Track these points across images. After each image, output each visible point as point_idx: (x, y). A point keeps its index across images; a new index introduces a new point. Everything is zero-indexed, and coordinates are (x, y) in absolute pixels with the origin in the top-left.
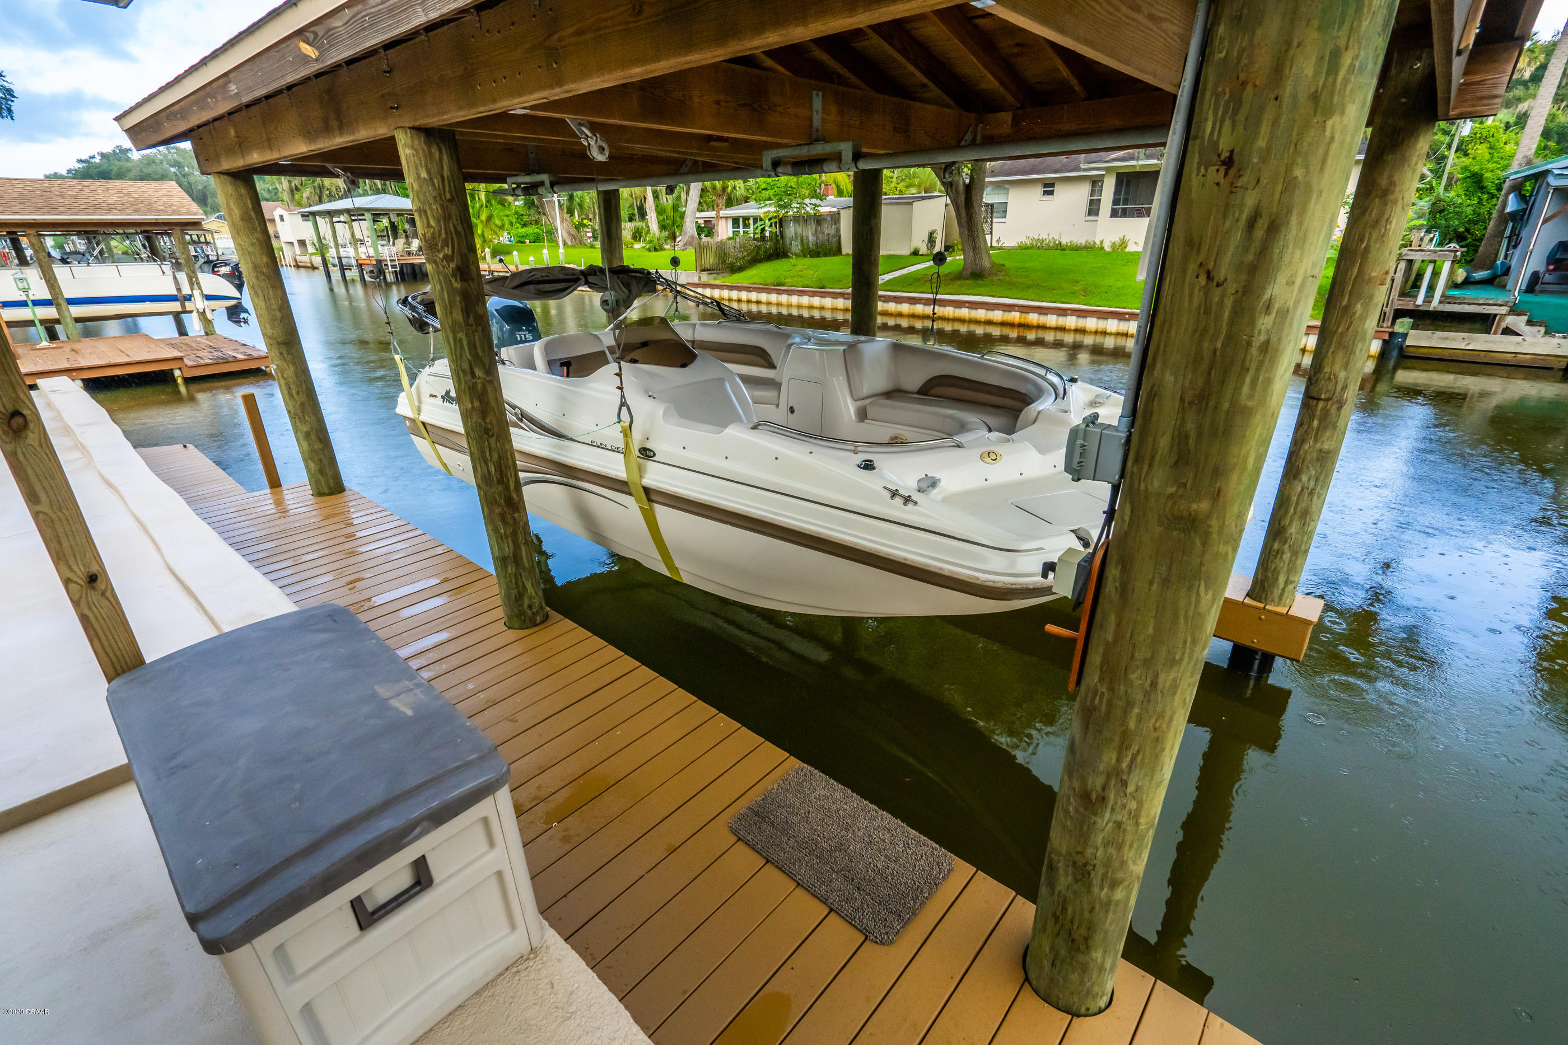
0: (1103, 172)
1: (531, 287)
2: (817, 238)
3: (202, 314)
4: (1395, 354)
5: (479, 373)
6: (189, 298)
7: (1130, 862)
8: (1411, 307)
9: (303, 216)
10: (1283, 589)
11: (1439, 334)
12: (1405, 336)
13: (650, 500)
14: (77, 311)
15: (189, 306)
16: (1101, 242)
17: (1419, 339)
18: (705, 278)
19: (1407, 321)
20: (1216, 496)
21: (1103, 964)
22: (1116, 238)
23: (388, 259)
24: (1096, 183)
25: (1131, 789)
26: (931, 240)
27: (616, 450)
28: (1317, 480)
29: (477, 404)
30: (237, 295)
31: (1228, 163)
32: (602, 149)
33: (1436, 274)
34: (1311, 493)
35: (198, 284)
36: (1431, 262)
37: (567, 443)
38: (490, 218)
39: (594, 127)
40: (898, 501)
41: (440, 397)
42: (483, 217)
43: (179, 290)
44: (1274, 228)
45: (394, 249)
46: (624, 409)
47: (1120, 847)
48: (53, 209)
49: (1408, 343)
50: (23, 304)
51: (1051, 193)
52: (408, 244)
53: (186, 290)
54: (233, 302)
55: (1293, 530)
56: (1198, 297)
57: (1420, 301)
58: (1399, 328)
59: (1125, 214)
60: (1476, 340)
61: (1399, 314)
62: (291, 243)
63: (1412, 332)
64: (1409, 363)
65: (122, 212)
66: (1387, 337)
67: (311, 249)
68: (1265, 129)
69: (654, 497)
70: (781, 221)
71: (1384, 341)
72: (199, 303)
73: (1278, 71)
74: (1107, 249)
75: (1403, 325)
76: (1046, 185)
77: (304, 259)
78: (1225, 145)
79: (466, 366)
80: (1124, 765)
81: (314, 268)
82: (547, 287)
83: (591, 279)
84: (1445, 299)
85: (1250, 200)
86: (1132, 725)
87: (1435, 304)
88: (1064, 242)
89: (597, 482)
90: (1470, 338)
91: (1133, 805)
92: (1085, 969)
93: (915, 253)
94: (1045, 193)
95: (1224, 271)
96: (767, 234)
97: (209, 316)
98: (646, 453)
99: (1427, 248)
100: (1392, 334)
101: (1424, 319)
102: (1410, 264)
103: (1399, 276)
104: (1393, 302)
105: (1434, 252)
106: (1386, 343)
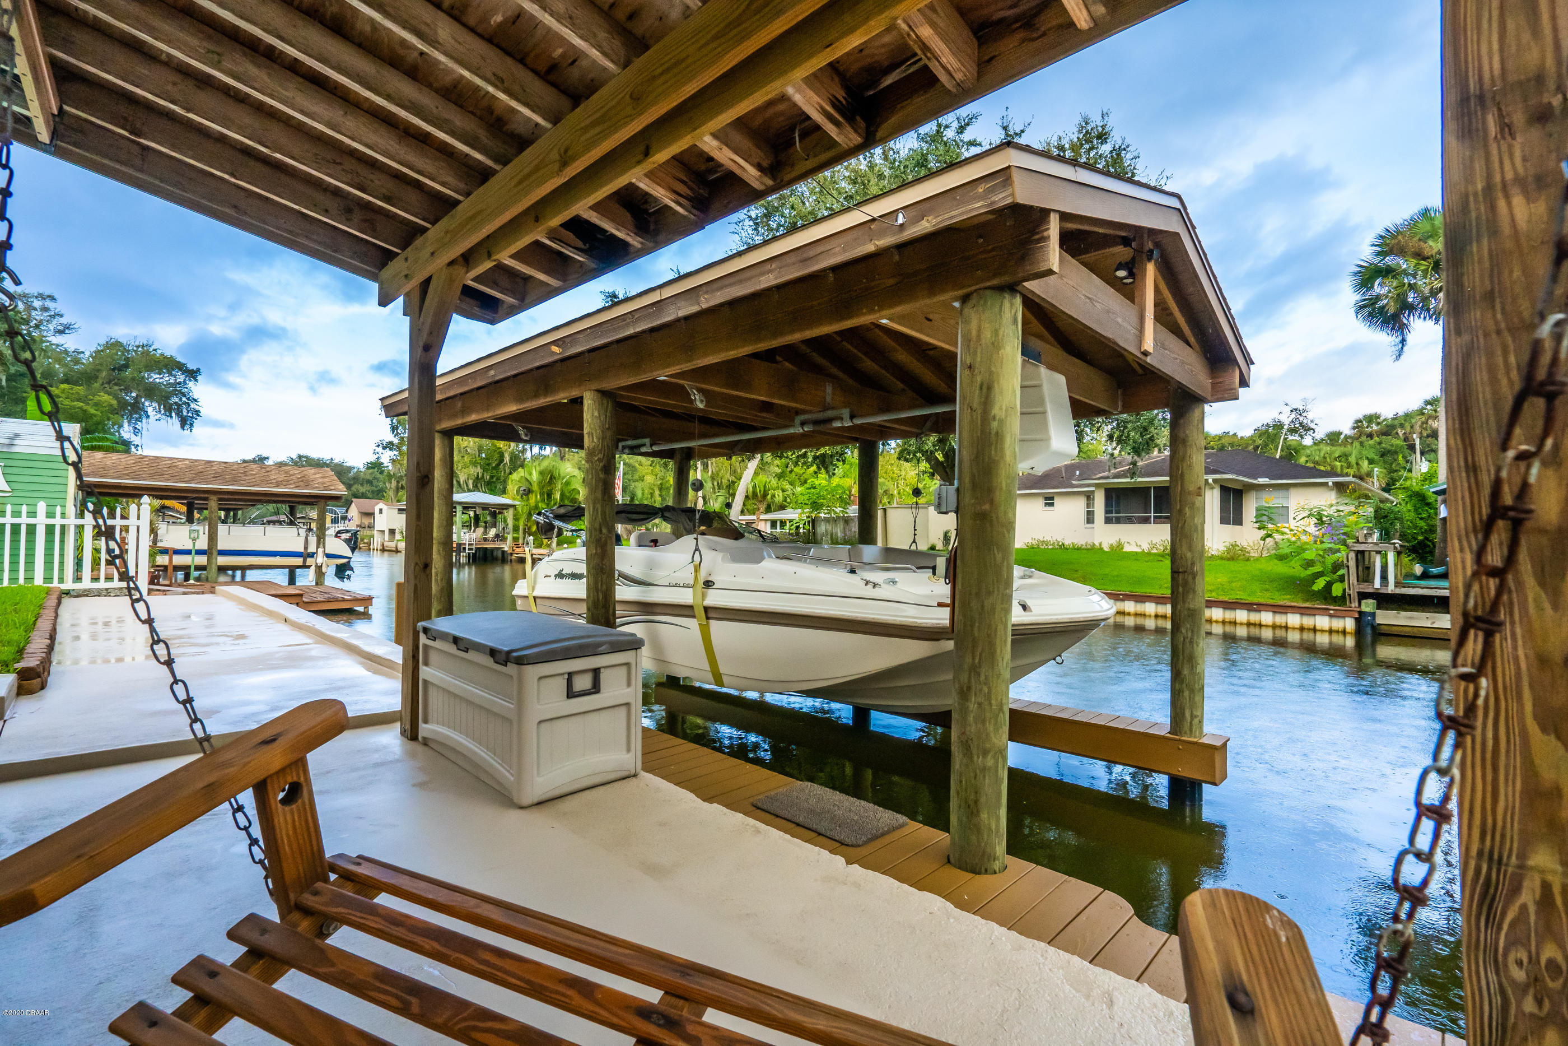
0: (1093, 489)
1: (623, 515)
2: (845, 535)
3: (319, 568)
4: (1369, 630)
5: (604, 530)
6: (312, 555)
7: (992, 735)
8: (1371, 590)
9: (399, 510)
10: (1191, 723)
11: (1403, 613)
12: (1373, 615)
13: (708, 618)
14: (222, 560)
15: (310, 561)
16: (1100, 544)
17: (1386, 618)
19: (1371, 602)
20: (992, 502)
21: (989, 824)
22: (1113, 541)
24: (1089, 497)
25: (982, 678)
26: (946, 538)
27: (688, 586)
28: (1192, 631)
29: (599, 551)
30: (349, 554)
31: (970, 367)
32: (702, 401)
33: (1384, 564)
34: (1191, 642)
35: (324, 544)
36: (1377, 553)
37: (651, 588)
39: (699, 390)
40: (870, 586)
41: (553, 577)
43: (306, 548)
44: (989, 388)
45: (474, 536)
46: (697, 553)
47: (984, 722)
48: (236, 482)
49: (1378, 621)
50: (188, 552)
51: (1052, 505)
52: (485, 532)
53: (312, 549)
54: (344, 561)
55: (1186, 672)
56: (969, 417)
57: (1377, 586)
58: (1366, 608)
59: (1118, 521)
60: (1440, 619)
61: (1363, 596)
62: (383, 532)
63: (1378, 612)
65: (286, 487)
66: (1357, 615)
67: (398, 536)
68: (979, 355)
69: (710, 615)
70: (813, 521)
71: (1356, 619)
72: (320, 559)
73: (979, 336)
74: (1106, 550)
75: (1368, 606)
76: (1046, 499)
77: (392, 545)
78: (968, 362)
79: (597, 526)
80: (977, 661)
81: (397, 551)
82: (634, 516)
83: (667, 514)
84: (1399, 584)
85: (979, 379)
86: (976, 634)
87: (1391, 588)
88: (1066, 543)
89: (668, 612)
90: (1434, 618)
91: (985, 689)
92: (979, 831)
94: (1046, 504)
95: (975, 406)
96: (801, 531)
97: (324, 569)
98: (708, 584)
99: (1370, 540)
100: (1360, 613)
101: (1385, 601)
102: (1360, 554)
103: (1352, 564)
104: (1354, 585)
105: (1376, 544)
106: (1358, 621)
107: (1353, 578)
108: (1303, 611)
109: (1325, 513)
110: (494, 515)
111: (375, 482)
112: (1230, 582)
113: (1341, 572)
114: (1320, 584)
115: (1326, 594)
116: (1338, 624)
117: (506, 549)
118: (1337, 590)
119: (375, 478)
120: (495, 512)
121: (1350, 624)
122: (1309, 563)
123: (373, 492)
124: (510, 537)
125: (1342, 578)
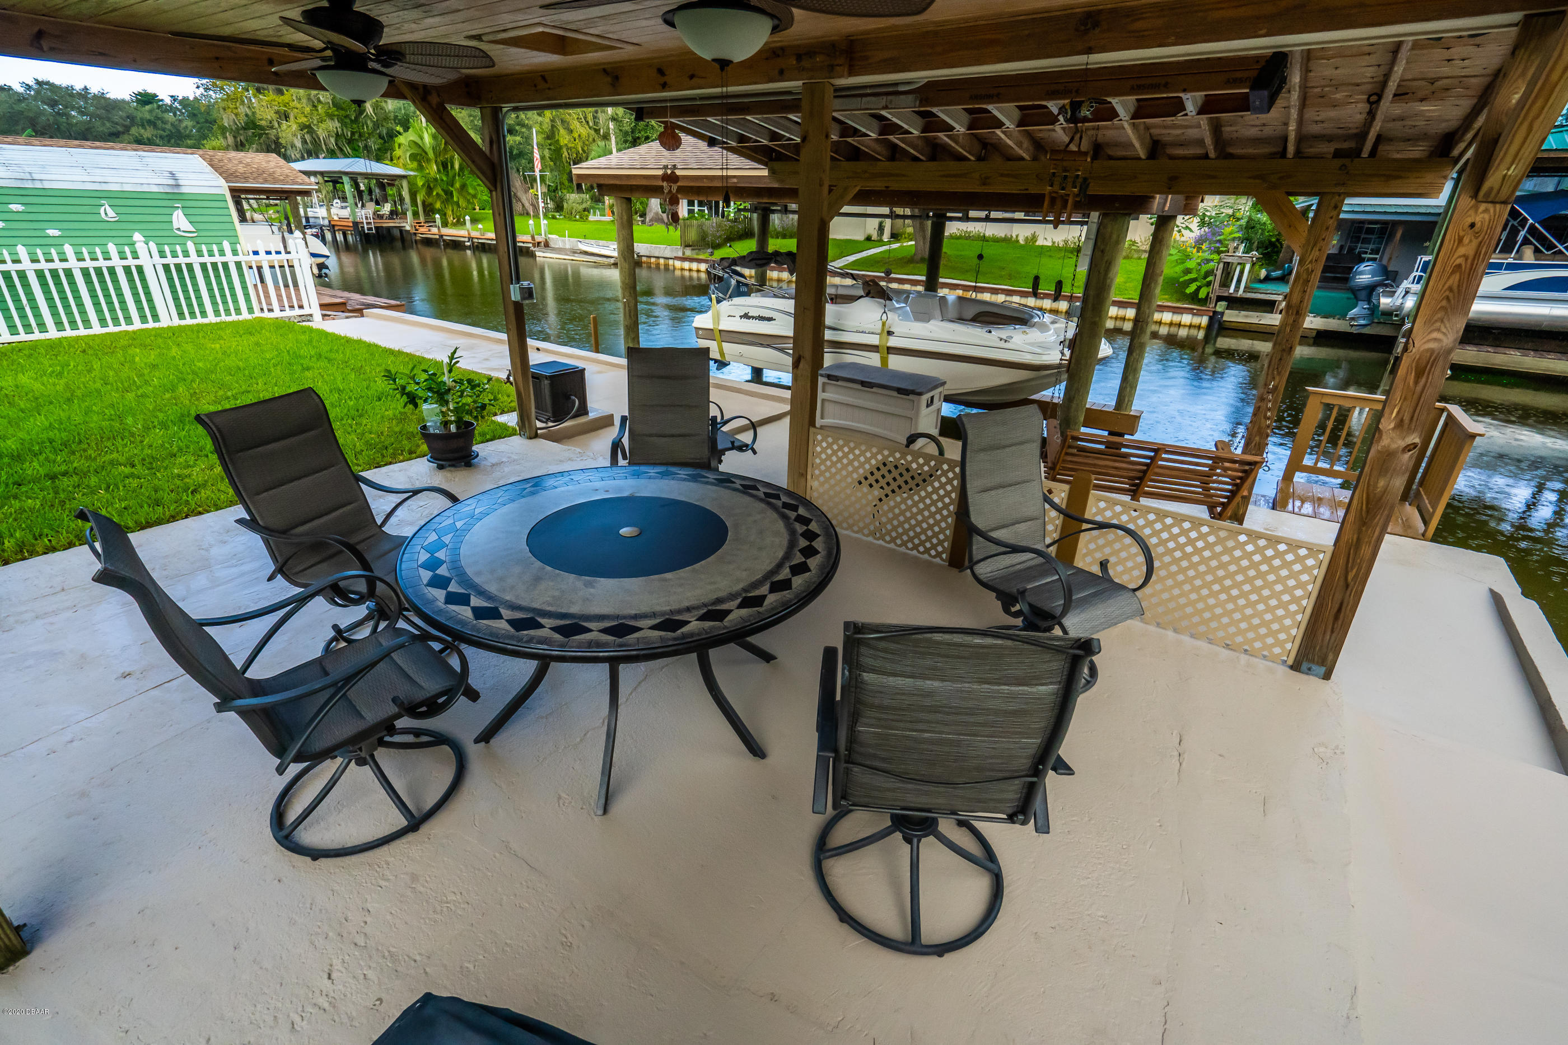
4: (1216, 326)
8: (1226, 294)
11: (1243, 313)
12: (1222, 314)
13: (887, 353)
16: (1017, 236)
17: (1232, 316)
18: (688, 252)
19: (1224, 303)
22: (1028, 235)
23: (365, 221)
26: (881, 228)
27: (877, 334)
33: (1242, 272)
36: (1239, 264)
37: (840, 332)
38: (463, 186)
42: (457, 185)
45: (369, 213)
46: (885, 314)
49: (1225, 319)
52: (379, 208)
57: (1232, 290)
58: (1219, 309)
60: (1265, 317)
61: (1220, 298)
63: (1227, 311)
64: (1225, 332)
66: (1212, 314)
69: (889, 351)
71: (1210, 316)
74: (1022, 242)
75: (1221, 307)
84: (1247, 289)
87: (1241, 293)
88: (987, 234)
90: (1261, 316)
93: (869, 239)
99: (1237, 254)
100: (1215, 313)
101: (1235, 303)
102: (1227, 265)
103: (1219, 273)
104: (1216, 289)
105: (1240, 257)
106: (1211, 318)
107: (1217, 284)
108: (1175, 310)
109: (1208, 214)
110: (382, 186)
111: (159, 123)
112: (1125, 283)
113: (1210, 278)
114: (1191, 289)
115: (1194, 298)
116: (1196, 320)
117: (408, 228)
118: (1202, 294)
119: (158, 118)
120: (384, 183)
121: (1204, 321)
122: (1188, 271)
123: (161, 137)
124: (409, 214)
125: (1209, 284)
